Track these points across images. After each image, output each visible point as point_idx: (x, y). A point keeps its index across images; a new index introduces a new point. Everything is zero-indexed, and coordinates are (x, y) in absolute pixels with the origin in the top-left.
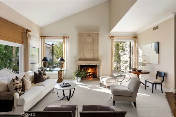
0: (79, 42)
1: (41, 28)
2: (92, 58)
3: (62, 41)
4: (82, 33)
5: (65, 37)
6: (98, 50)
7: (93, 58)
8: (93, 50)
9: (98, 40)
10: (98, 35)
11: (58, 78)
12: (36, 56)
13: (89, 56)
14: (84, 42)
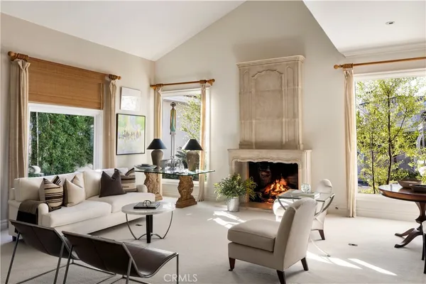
0: (240, 93)
1: (154, 62)
2: (279, 140)
3: (198, 92)
4: (249, 65)
5: (205, 81)
6: (295, 116)
7: (282, 142)
8: (280, 116)
9: (295, 81)
10: (294, 65)
11: (180, 196)
12: (138, 135)
13: (269, 133)
14: (253, 90)
